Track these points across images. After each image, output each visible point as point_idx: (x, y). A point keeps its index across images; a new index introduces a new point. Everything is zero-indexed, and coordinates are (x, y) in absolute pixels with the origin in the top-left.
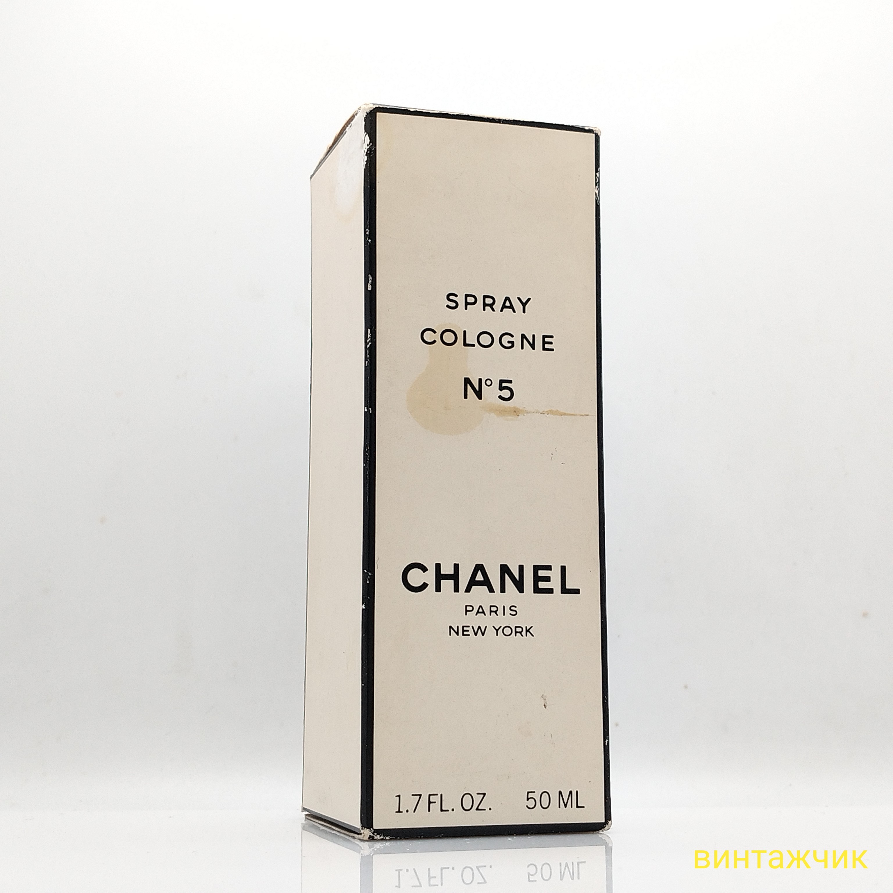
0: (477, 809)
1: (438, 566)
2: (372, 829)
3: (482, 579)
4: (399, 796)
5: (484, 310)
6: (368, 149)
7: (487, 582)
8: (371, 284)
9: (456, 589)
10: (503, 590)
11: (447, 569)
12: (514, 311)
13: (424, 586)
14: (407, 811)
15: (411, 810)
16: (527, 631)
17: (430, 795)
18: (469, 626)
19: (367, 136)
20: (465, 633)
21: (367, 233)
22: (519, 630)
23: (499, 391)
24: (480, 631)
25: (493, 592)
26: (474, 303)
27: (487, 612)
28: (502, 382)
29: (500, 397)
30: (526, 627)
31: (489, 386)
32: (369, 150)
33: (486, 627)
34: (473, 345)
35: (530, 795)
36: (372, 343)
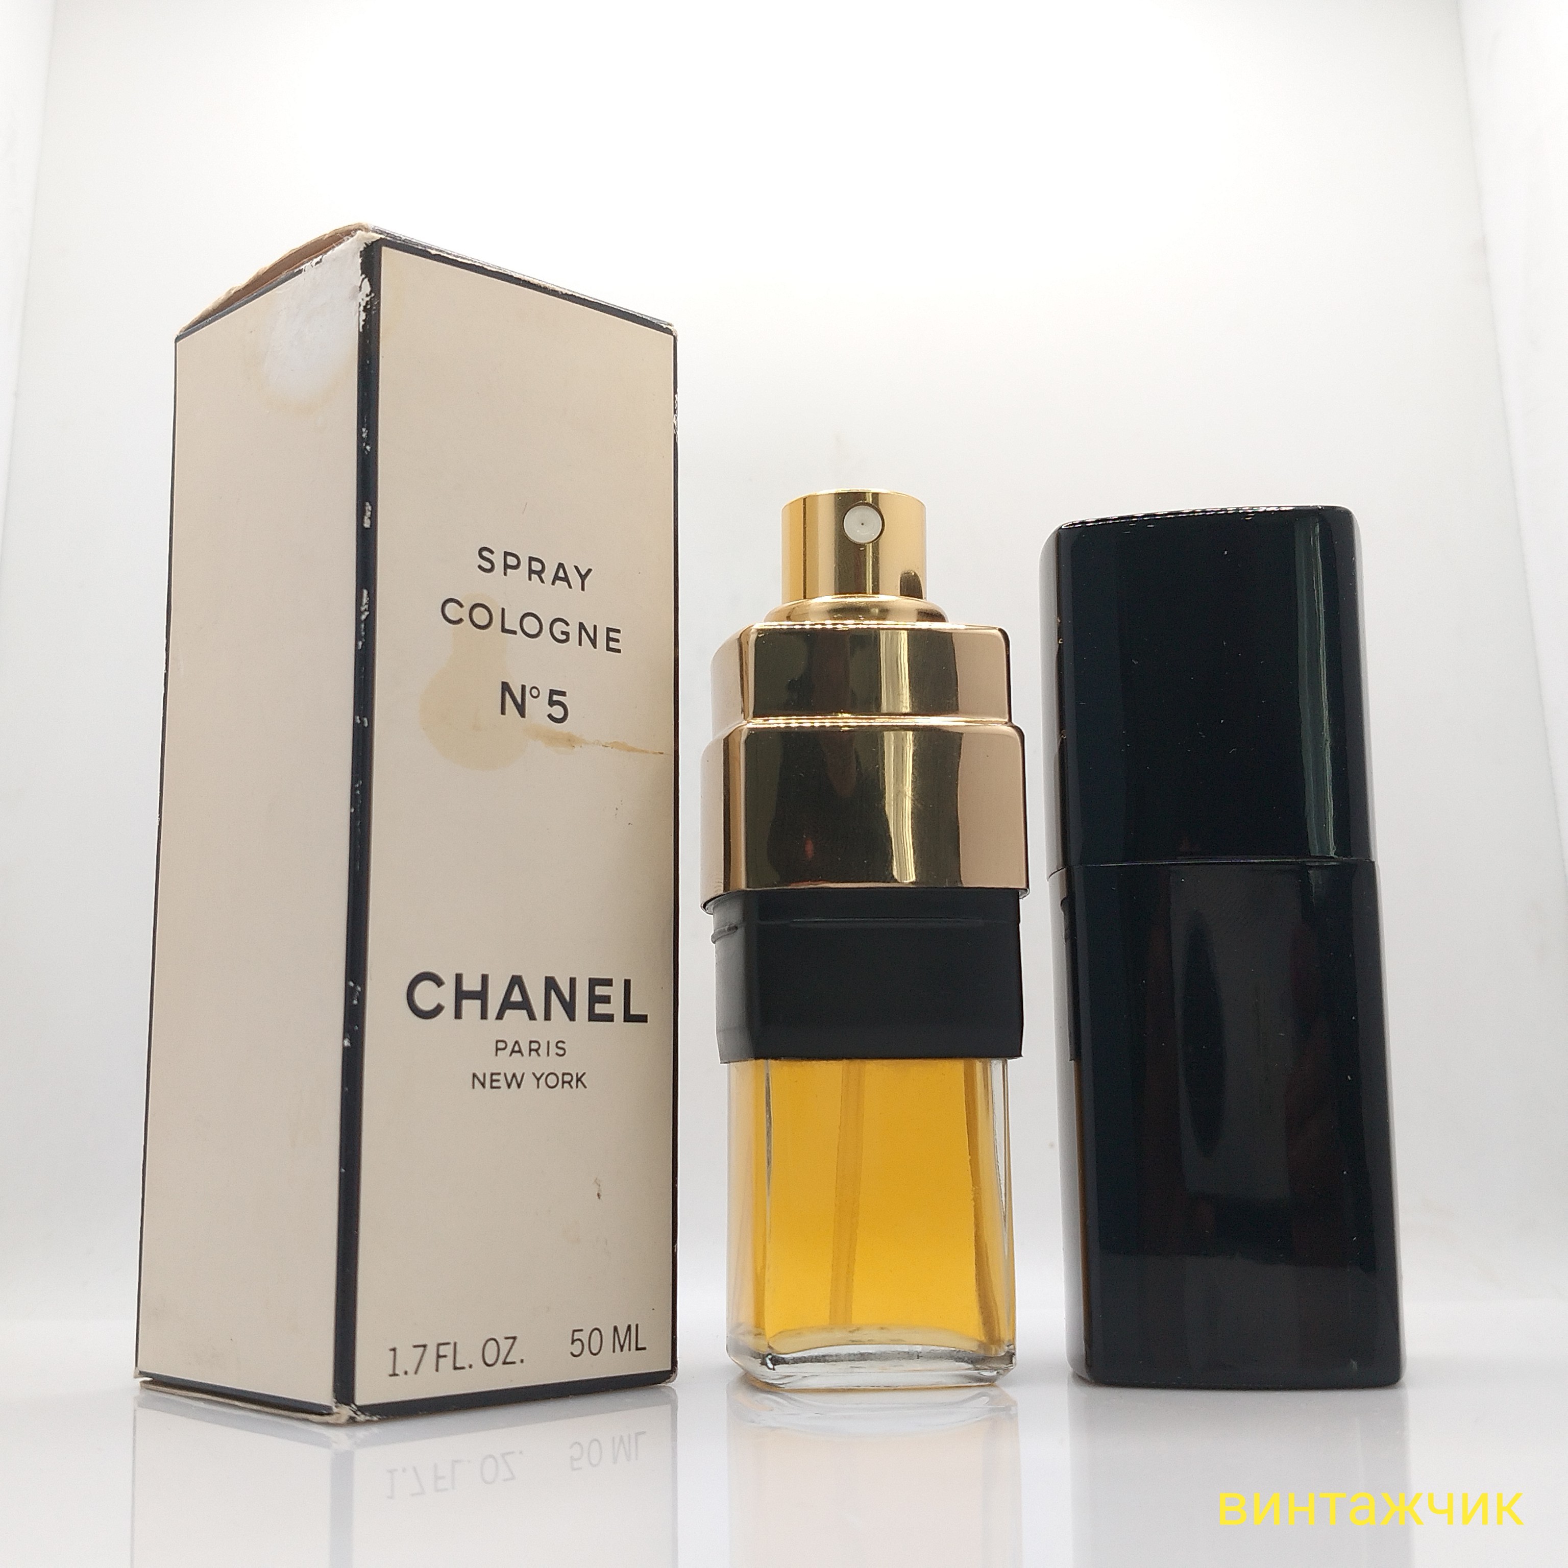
0: (505, 1363)
1: (459, 978)
2: (353, 1406)
3: (520, 999)
4: (394, 1350)
5: (530, 579)
6: (367, 302)
7: (525, 1005)
8: (370, 518)
9: (484, 1016)
10: (547, 1017)
11: (472, 984)
12: (570, 587)
13: (439, 1009)
14: (406, 1373)
15: (411, 1371)
16: (579, 1080)
17: (439, 1345)
18: (499, 1074)
19: (366, 280)
20: (495, 1084)
21: (364, 435)
22: (567, 1078)
23: (549, 707)
24: (515, 1081)
25: (535, 1019)
26: (516, 567)
27: (525, 1051)
28: (553, 692)
29: (550, 716)
30: (577, 1075)
31: (535, 697)
32: (369, 303)
33: (523, 1074)
34: (515, 633)
35: (576, 1336)
36: (370, 613)
